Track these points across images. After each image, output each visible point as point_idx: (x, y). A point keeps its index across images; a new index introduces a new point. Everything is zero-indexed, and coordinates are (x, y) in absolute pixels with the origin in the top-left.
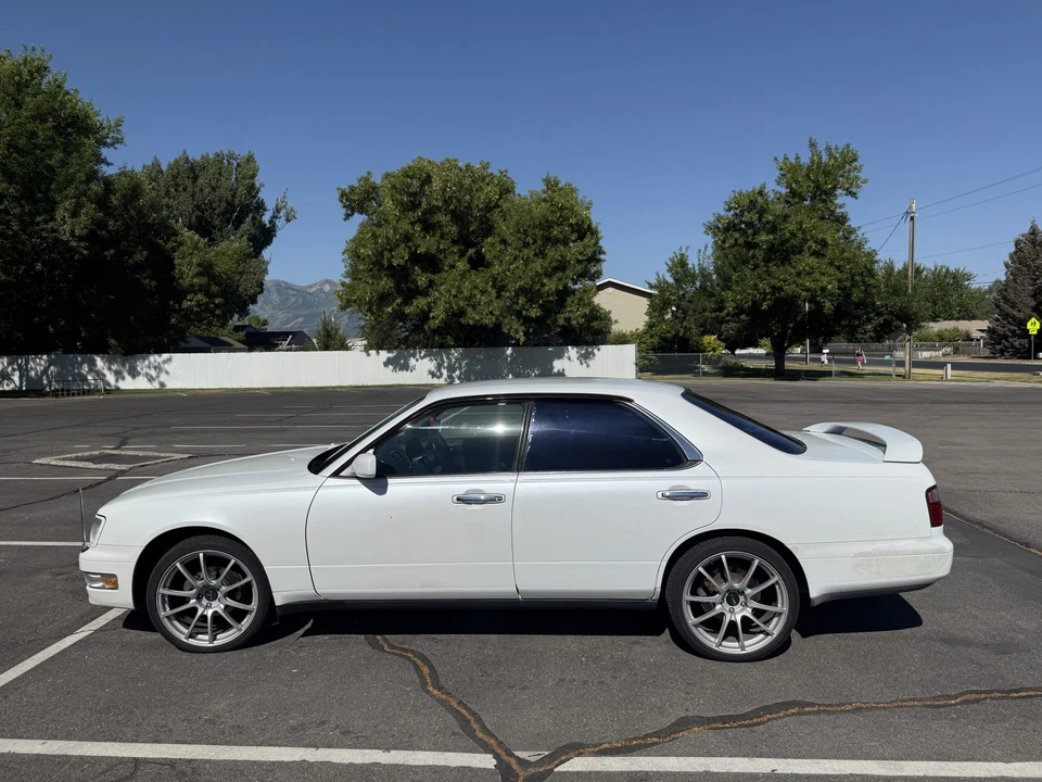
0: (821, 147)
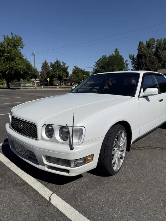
0: (14, 35)
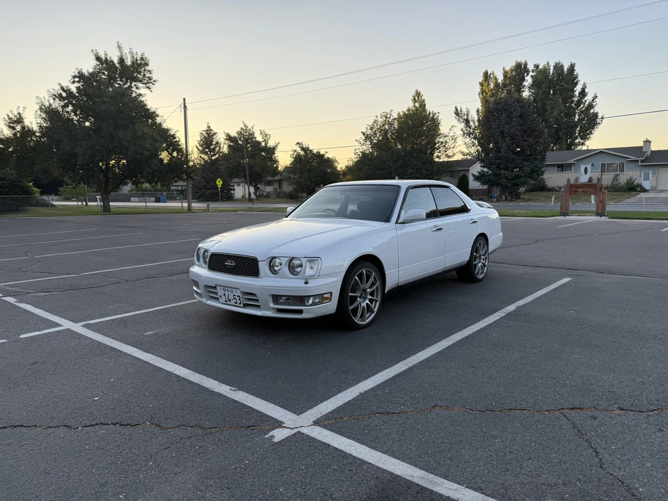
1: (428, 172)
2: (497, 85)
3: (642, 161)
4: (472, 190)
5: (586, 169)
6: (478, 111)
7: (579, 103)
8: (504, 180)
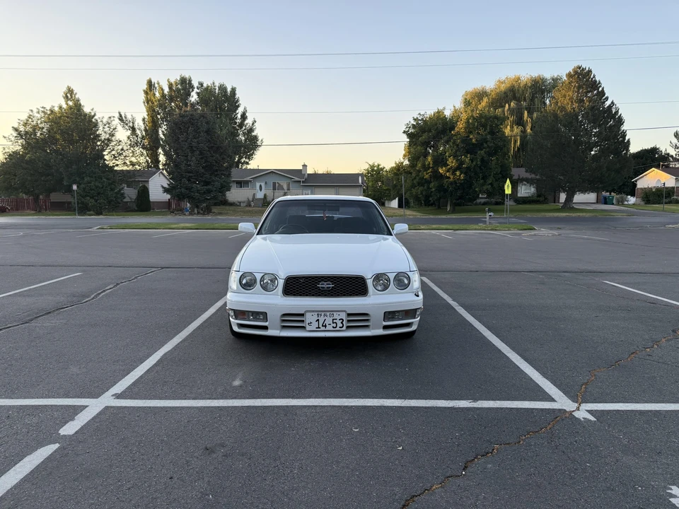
1: (110, 182)
2: (163, 95)
3: (303, 182)
4: (153, 202)
5: (261, 186)
6: (144, 120)
7: (241, 125)
8: (196, 194)
